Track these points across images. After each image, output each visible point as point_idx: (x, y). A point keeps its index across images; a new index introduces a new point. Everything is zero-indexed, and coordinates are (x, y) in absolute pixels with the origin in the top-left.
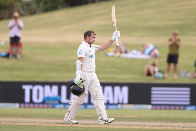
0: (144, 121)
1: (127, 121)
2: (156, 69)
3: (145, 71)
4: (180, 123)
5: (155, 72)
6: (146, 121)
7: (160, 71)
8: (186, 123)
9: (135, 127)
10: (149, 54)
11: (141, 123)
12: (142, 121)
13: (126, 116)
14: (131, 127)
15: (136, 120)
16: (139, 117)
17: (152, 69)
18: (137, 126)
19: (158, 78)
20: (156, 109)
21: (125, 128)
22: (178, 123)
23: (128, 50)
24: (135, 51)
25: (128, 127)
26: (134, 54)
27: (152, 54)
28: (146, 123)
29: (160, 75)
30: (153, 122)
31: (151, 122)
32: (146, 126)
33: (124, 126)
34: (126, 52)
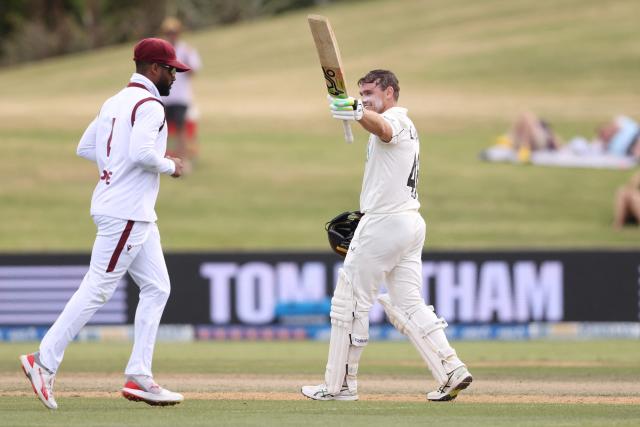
3: (618, 211)
9: (588, 400)
11: (608, 386)
13: (556, 364)
14: (573, 400)
15: (589, 375)
16: (600, 364)
18: (592, 395)
23: (558, 139)
24: (579, 143)
25: (564, 400)
26: (577, 153)
32: (625, 395)
33: (550, 395)
34: (551, 146)
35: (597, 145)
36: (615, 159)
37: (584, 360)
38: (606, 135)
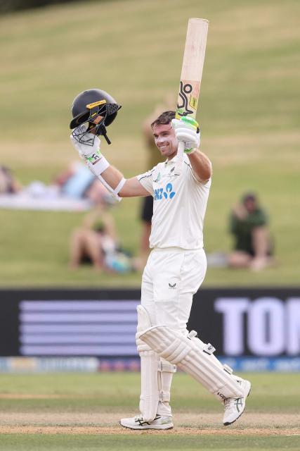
0: (73, 411)
1: (19, 411)
2: (109, 244)
3: (74, 251)
4: (188, 413)
5: (103, 253)
6: (80, 411)
7: (119, 250)
8: (207, 413)
9: (47, 430)
10: (85, 194)
11: (66, 417)
12: (69, 412)
13: (17, 396)
14: (32, 430)
15: (48, 407)
16: (57, 397)
17: (93, 241)
18: (51, 425)
19: (114, 272)
20: (112, 369)
21: (15, 434)
22: (181, 412)
23: (17, 184)
24: (37, 188)
25: (24, 430)
26: (35, 196)
27: (93, 194)
28: (81, 414)
29: (122, 262)
30: (102, 413)
31: (98, 412)
32: (81, 426)
33: (11, 426)
34: (11, 190)
35: (53, 190)
36: (71, 203)
37: (42, 392)
38: (61, 181)
